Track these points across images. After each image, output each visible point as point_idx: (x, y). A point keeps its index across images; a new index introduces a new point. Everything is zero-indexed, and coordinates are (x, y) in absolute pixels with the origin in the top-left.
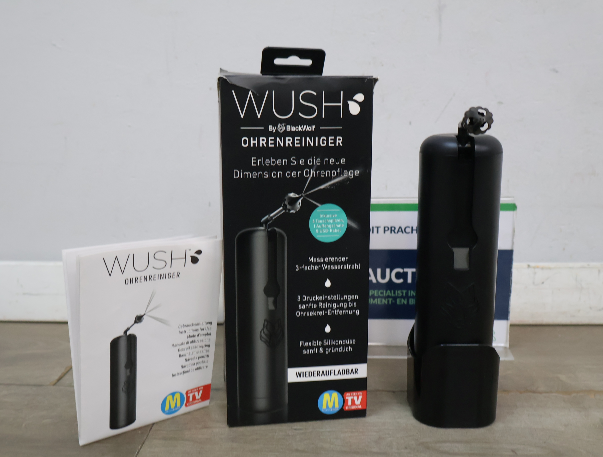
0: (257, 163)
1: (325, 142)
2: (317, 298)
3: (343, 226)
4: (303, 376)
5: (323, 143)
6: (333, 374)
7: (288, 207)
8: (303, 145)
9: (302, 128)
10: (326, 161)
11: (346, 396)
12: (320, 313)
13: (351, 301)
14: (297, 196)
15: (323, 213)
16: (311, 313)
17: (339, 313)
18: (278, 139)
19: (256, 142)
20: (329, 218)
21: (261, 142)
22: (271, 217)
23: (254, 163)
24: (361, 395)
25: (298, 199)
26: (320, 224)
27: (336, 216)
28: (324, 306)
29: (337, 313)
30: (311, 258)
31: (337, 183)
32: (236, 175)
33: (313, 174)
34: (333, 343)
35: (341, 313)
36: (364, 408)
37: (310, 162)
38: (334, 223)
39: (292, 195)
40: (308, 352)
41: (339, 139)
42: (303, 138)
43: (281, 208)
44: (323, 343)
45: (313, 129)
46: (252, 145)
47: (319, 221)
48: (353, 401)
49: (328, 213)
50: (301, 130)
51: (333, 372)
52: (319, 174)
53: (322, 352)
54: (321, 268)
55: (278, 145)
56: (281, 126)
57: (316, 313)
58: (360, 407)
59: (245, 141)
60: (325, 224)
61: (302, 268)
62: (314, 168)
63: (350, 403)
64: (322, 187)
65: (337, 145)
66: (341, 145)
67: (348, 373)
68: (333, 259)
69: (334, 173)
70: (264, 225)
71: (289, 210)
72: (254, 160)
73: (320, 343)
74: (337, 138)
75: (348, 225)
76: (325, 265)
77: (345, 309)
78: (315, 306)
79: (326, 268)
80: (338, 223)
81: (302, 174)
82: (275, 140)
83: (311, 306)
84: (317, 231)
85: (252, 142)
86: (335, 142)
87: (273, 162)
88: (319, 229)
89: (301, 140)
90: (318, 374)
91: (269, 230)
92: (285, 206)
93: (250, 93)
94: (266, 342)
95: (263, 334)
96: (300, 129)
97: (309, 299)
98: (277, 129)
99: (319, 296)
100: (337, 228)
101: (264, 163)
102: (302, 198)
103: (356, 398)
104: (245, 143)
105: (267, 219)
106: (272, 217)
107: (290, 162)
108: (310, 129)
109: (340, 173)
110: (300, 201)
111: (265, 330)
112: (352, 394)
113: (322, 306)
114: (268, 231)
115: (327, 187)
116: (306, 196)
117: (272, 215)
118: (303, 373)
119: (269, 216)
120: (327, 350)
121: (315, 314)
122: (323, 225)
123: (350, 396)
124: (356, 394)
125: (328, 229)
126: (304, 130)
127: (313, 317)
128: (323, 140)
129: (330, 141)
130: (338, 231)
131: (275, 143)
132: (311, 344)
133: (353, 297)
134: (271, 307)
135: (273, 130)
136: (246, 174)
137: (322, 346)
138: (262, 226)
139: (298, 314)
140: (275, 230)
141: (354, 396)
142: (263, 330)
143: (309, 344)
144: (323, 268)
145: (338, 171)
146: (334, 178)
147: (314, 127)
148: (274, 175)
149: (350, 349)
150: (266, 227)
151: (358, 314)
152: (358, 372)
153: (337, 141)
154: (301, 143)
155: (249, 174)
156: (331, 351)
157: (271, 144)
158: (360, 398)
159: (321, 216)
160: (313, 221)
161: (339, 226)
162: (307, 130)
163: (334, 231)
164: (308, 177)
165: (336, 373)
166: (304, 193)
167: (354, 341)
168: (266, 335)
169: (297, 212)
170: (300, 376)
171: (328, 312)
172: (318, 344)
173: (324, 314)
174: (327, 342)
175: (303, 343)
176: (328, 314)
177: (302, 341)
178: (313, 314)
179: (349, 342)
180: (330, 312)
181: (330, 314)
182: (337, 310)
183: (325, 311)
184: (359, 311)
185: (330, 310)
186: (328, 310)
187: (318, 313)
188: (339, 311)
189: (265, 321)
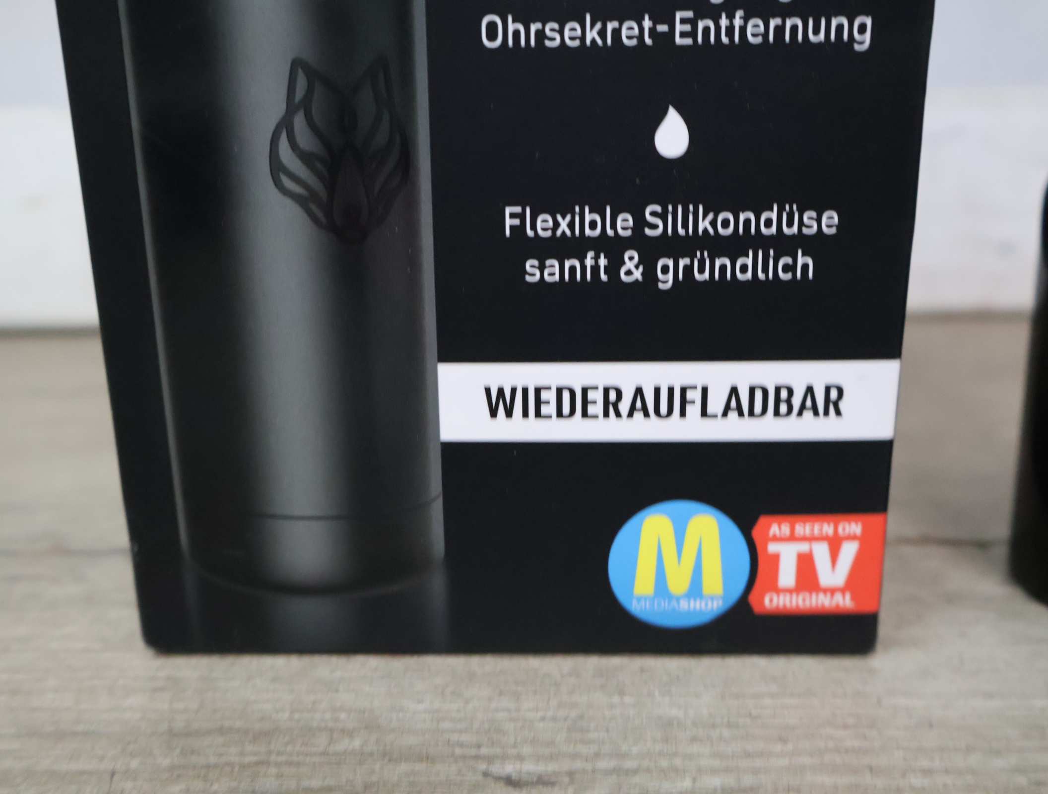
4: (525, 414)
6: (694, 410)
11: (767, 539)
12: (629, 32)
16: (571, 32)
17: (743, 30)
24: (851, 538)
29: (730, 30)
34: (704, 224)
35: (755, 30)
36: (866, 607)
40: (553, 271)
44: (640, 223)
48: (806, 564)
51: (694, 396)
53: (638, 275)
57: (602, 33)
58: (844, 602)
63: (787, 576)
67: (783, 408)
73: (625, 223)
90: (611, 406)
94: (306, 202)
95: (285, 150)
103: (821, 552)
111: (299, 121)
112: (804, 528)
118: (525, 391)
120: (665, 270)
121: (592, 35)
123: (792, 538)
124: (828, 529)
127: (586, 52)
132: (571, 225)
137: (638, 240)
139: (492, 30)
141: (811, 539)
142: (285, 124)
143: (556, 225)
149: (805, 267)
151: (864, 42)
152: (842, 405)
156: (688, 269)
158: (849, 551)
165: (716, 404)
167: (830, 220)
168: (305, 157)
170: (509, 413)
171: (679, 28)
172: (614, 226)
173: (648, 41)
174: (663, 216)
175: (522, 216)
176: (678, 40)
177: (518, 209)
178: (583, 38)
179: (801, 223)
180: (687, 28)
181: (688, 41)
182: (731, 17)
183: (655, 21)
184: (869, 21)
185: (689, 14)
186: (679, 15)
187: (611, 26)
188: (746, 19)
189: (296, 65)
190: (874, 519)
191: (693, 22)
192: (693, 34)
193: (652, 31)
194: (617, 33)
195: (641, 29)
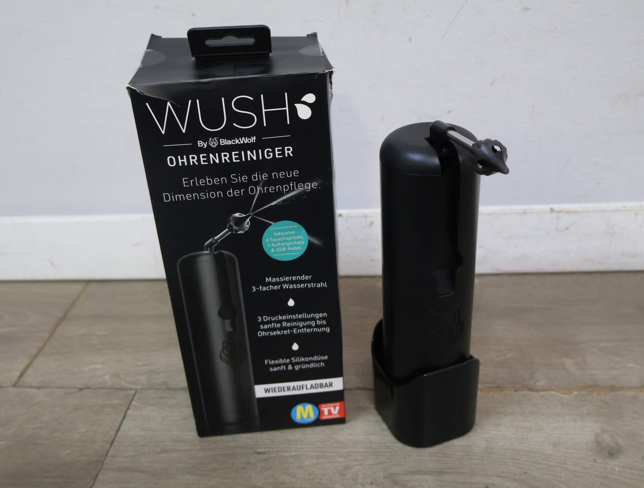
0: (189, 184)
1: (271, 154)
2: (280, 318)
3: (303, 242)
4: (272, 392)
5: (269, 156)
6: (305, 389)
7: (235, 228)
8: (244, 160)
9: (239, 141)
10: (275, 175)
11: (321, 408)
12: (285, 332)
13: (320, 319)
14: (244, 215)
15: (277, 231)
16: (275, 333)
17: (306, 330)
18: (211, 155)
19: (185, 160)
20: (286, 236)
21: (191, 160)
22: (215, 240)
23: (186, 184)
24: (337, 406)
25: (245, 219)
26: (275, 243)
27: (293, 232)
28: (289, 325)
29: (304, 331)
30: (269, 279)
31: (291, 197)
32: (167, 199)
33: (260, 190)
34: (303, 360)
35: (308, 330)
36: (343, 416)
37: (255, 178)
38: (292, 241)
39: (237, 215)
40: (275, 369)
41: (289, 150)
42: (243, 152)
43: (227, 229)
44: (291, 361)
45: (253, 140)
46: (180, 165)
47: (274, 240)
48: (330, 412)
49: (284, 230)
50: (240, 143)
51: (305, 386)
52: (268, 190)
53: (291, 368)
54: (282, 287)
55: (212, 163)
56: (213, 140)
57: (281, 332)
58: (338, 416)
59: (171, 160)
60: (281, 242)
61: (260, 289)
62: (261, 184)
63: (326, 413)
64: (273, 204)
65: (286, 156)
66: (291, 155)
67: (322, 387)
68: (294, 278)
69: (286, 188)
70: (209, 249)
71: (237, 231)
72: (185, 180)
73: (288, 361)
74: (286, 148)
75: (309, 241)
76: (286, 284)
77: (314, 327)
78: (279, 325)
79: (287, 287)
80: (297, 240)
81: (246, 192)
82: (208, 157)
83: (274, 326)
84: (273, 250)
85: (180, 161)
86: (283, 153)
87: (210, 182)
88: (274, 248)
89: (240, 155)
90: (289, 389)
91: (215, 253)
92: (231, 227)
93: (169, 104)
94: (227, 362)
95: (223, 355)
96: (237, 142)
97: (270, 319)
98: (208, 144)
99: (282, 315)
100: (297, 246)
101: (199, 183)
102: (251, 217)
103: (332, 409)
104: (172, 162)
105: (211, 242)
106: (217, 240)
107: (229, 180)
108: (249, 141)
109: (293, 186)
110: (248, 220)
111: (225, 351)
112: (328, 405)
113: (287, 325)
114: (214, 255)
115: (278, 203)
116: (254, 214)
117: (216, 238)
118: (272, 389)
119: (213, 239)
120: (296, 367)
121: (279, 333)
122: (279, 244)
123: (326, 407)
124: (333, 405)
125: (286, 246)
126: (242, 143)
127: (278, 336)
128: (268, 152)
129: (277, 153)
130: (298, 248)
131: (208, 160)
132: (278, 362)
133: (321, 315)
134: (229, 329)
135: (204, 146)
136: (178, 197)
137: (291, 363)
138: (207, 250)
139: (260, 334)
140: (223, 253)
141: (330, 407)
142: (222, 351)
143: (275, 362)
144: (284, 288)
145: (291, 185)
146: (287, 193)
147: (254, 138)
148: (213, 195)
149: (323, 365)
150: (211, 250)
151: (328, 331)
152: (333, 385)
153: (286, 152)
154: (240, 158)
155: (182, 197)
156: (301, 367)
157: (204, 161)
158: (337, 408)
159: (275, 234)
160: (267, 240)
161: (299, 243)
162: (246, 142)
163: (293, 249)
164: (255, 195)
165: (309, 387)
166: (252, 212)
167: (326, 357)
168: (226, 356)
169: (246, 232)
170: (269, 392)
171: (294, 331)
172: (286, 361)
173: (289, 333)
174: (295, 359)
175: (268, 361)
176: (295, 332)
177: (267, 360)
178: (277, 333)
179: (321, 358)
180: (296, 331)
181: (297, 333)
182: (304, 329)
183: (290, 330)
184: (329, 328)
185: (296, 329)
186: (294, 329)
187: (282, 332)
188: (307, 329)
189: (224, 342)
190: (342, 402)
191: (297, 330)
192: (297, 331)
193: (290, 332)
194: (283, 332)
195: (288, 332)
